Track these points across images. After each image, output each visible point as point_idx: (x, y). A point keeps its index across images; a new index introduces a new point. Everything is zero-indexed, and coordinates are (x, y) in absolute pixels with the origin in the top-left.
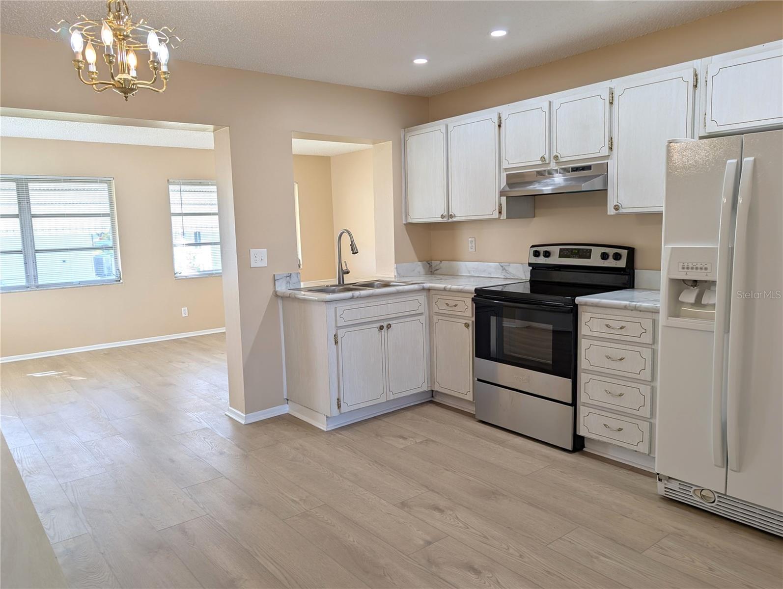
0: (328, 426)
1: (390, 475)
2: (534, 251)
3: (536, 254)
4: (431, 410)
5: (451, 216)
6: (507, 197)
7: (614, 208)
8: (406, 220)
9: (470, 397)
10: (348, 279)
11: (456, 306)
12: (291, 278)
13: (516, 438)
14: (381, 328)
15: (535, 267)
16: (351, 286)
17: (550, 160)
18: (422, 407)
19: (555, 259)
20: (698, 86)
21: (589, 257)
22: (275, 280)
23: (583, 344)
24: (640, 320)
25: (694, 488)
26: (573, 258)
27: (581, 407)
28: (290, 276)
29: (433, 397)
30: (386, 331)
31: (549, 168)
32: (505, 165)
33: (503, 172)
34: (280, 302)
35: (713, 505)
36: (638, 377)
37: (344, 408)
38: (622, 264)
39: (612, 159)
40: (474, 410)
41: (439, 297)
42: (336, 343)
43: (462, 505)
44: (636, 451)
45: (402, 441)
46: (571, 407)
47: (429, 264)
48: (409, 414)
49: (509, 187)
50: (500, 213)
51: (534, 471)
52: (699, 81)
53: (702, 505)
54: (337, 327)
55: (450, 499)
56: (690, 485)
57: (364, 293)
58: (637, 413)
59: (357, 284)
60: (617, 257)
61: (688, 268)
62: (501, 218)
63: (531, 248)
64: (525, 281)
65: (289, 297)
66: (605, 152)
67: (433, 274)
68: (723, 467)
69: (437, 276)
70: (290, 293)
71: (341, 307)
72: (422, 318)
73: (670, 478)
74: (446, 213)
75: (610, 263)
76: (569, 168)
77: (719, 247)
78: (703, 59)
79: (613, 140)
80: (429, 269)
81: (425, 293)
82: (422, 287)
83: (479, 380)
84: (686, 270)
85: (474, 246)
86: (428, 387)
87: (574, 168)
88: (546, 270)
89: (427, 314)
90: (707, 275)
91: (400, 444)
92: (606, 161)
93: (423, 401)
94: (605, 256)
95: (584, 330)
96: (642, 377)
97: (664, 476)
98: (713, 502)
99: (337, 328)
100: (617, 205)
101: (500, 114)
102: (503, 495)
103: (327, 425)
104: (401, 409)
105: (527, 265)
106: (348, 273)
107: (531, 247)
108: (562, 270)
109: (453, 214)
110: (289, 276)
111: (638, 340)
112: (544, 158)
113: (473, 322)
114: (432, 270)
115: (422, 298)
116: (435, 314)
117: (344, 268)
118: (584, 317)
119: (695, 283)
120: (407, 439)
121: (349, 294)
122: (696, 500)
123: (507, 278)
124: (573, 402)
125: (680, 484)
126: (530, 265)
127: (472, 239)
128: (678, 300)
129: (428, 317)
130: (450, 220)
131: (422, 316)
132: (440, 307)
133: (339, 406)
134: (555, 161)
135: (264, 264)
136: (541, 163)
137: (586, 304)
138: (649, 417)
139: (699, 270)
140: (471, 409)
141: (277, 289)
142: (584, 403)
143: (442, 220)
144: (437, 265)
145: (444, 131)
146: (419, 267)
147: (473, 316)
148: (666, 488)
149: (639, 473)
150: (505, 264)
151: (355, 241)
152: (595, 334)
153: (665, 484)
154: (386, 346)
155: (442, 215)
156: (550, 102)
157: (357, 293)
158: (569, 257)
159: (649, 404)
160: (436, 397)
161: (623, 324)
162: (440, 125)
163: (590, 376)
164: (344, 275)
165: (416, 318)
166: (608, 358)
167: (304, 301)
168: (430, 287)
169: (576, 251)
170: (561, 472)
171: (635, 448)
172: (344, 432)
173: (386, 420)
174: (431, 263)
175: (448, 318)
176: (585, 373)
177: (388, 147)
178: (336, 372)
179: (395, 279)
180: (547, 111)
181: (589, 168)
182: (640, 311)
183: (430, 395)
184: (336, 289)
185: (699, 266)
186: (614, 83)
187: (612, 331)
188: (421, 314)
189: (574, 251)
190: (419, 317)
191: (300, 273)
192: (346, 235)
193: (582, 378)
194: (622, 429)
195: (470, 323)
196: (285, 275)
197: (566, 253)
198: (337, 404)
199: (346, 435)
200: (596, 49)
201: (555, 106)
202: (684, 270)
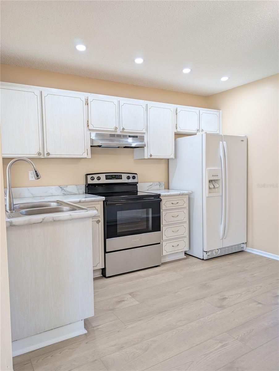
2: (91, 177)
9: (99, 267)
19: (104, 181)
21: (121, 179)
24: (183, 199)
26: (113, 179)
31: (117, 134)
32: (91, 127)
33: (88, 131)
35: (218, 253)
38: (136, 180)
39: (147, 134)
50: (87, 154)
58: (183, 236)
60: (134, 178)
66: (144, 131)
75: (132, 181)
76: (127, 135)
79: (147, 126)
84: (213, 177)
87: (130, 136)
90: (218, 178)
94: (128, 178)
95: (163, 207)
100: (151, 155)
101: (86, 97)
107: (85, 175)
109: (48, 153)
111: (183, 206)
118: (163, 202)
122: (214, 255)
125: (211, 252)
134: (121, 131)
136: (114, 130)
138: (187, 236)
142: (164, 240)
143: (38, 156)
148: (207, 255)
150: (63, 186)
152: (168, 208)
156: (118, 101)
158: (111, 179)
161: (178, 201)
162: (32, 89)
163: (166, 227)
166: (173, 217)
180: (116, 104)
181: (137, 137)
185: (216, 175)
186: (146, 102)
187: (174, 205)
189: (113, 176)
193: (163, 229)
194: (179, 245)
195: (100, 219)
197: (109, 177)
201: (121, 104)
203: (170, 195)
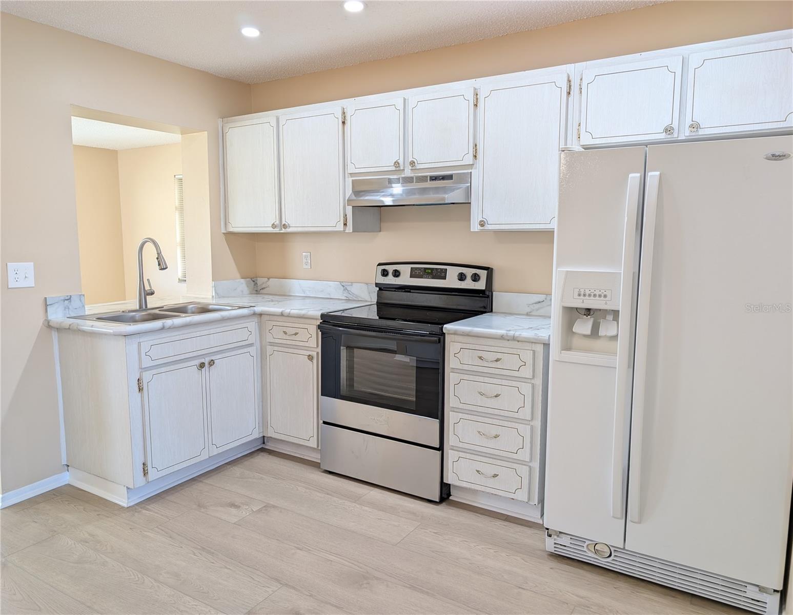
0: (130, 500)
1: (226, 568)
2: (382, 270)
3: (385, 273)
4: (263, 460)
5: (285, 226)
6: (353, 207)
7: (480, 225)
8: (226, 229)
9: (313, 443)
10: (152, 302)
11: (296, 334)
12: (71, 302)
13: (371, 491)
14: (202, 365)
15: (382, 288)
16: (157, 311)
17: (404, 167)
18: (252, 458)
19: (405, 279)
20: (571, 93)
21: (444, 278)
22: (46, 305)
23: (451, 379)
24: (518, 352)
25: (588, 542)
26: (426, 278)
27: (450, 451)
28: (70, 299)
29: (264, 443)
30: (207, 369)
31: (403, 176)
32: (351, 169)
33: (348, 177)
34: (55, 335)
35: (609, 560)
36: (516, 415)
37: (153, 475)
38: (481, 285)
39: (476, 168)
40: (320, 458)
41: (274, 323)
42: (140, 389)
43: (330, 604)
44: (513, 499)
45: (233, 511)
46: (438, 452)
47: (254, 281)
48: (237, 470)
49: (355, 194)
50: (345, 224)
51: (404, 536)
52: (572, 87)
53: (599, 561)
54: (141, 368)
55: (311, 596)
56: (583, 540)
57: (178, 321)
58: (515, 456)
59: (165, 308)
60: (476, 278)
61: (584, 295)
62: (347, 231)
63: (378, 267)
64: (370, 304)
65: (69, 329)
66: (469, 160)
67: (259, 294)
68: (622, 519)
69: (266, 296)
70: (71, 323)
71: (146, 342)
72: (253, 350)
73: (560, 532)
74: (278, 222)
75: (468, 284)
76: (426, 177)
77: (622, 272)
78: (576, 64)
79: (478, 147)
80: (254, 288)
81: (256, 319)
82: (252, 312)
83: (325, 423)
84: (582, 297)
85: (309, 261)
86: (259, 433)
87: (433, 177)
88: (395, 291)
89: (258, 344)
90: (606, 304)
91: (233, 516)
92: (470, 171)
93: (253, 450)
94: (462, 277)
95: (451, 362)
96: (520, 415)
97: (555, 531)
98: (610, 555)
99: (140, 370)
100: (483, 221)
101: (344, 109)
102: (377, 579)
103: (128, 498)
104: (226, 464)
105: (374, 285)
106: (152, 293)
107: (378, 265)
108: (412, 291)
109: (286, 223)
110: (68, 299)
111: (516, 374)
112: (399, 164)
113: (318, 353)
114: (257, 289)
115: (252, 325)
116: (268, 344)
117: (147, 288)
118: (452, 347)
119: (588, 311)
120: (240, 507)
121: (157, 324)
122: (589, 556)
123: (349, 300)
124: (440, 447)
125: (571, 538)
126: (377, 285)
127: (307, 254)
128: (572, 330)
129: (259, 348)
130: (283, 231)
131: (253, 347)
132: (276, 335)
133: (145, 473)
134: (410, 168)
135: (31, 282)
136: (394, 168)
137: (455, 333)
138: (529, 461)
139: (597, 298)
140: (315, 457)
141: (49, 318)
142: (453, 446)
143: (272, 229)
144: (263, 283)
145: (274, 123)
146: (242, 285)
147: (318, 346)
148: (555, 543)
149: (516, 524)
150: (347, 283)
151: (162, 253)
152: (465, 367)
153: (555, 539)
154: (208, 389)
155: (273, 224)
156: (405, 99)
157: (168, 322)
158: (421, 277)
159: (529, 445)
160: (268, 444)
161: (499, 356)
162: (268, 117)
163: (461, 415)
164: (147, 297)
165: (246, 350)
166: (481, 394)
167: (92, 334)
168: (262, 311)
169: (430, 271)
170: (434, 533)
171: (512, 496)
172: (152, 506)
173: (209, 481)
174: (257, 280)
175: (287, 349)
176: (454, 411)
177: (202, 140)
178: (141, 429)
179: (213, 300)
180: (401, 107)
181: (450, 177)
182: (518, 341)
183: (261, 441)
184: (137, 316)
185: (597, 293)
186: (480, 83)
187: (486, 364)
188: (251, 345)
189: (427, 271)
190: (249, 349)
191: (84, 295)
192: (149, 247)
193: (450, 417)
194: (498, 475)
195: (314, 354)
196: (63, 299)
197: (417, 272)
198: (143, 470)
199: (156, 511)
200: (450, 46)
201: (411, 105)
202: (580, 298)
203: (470, 332)
